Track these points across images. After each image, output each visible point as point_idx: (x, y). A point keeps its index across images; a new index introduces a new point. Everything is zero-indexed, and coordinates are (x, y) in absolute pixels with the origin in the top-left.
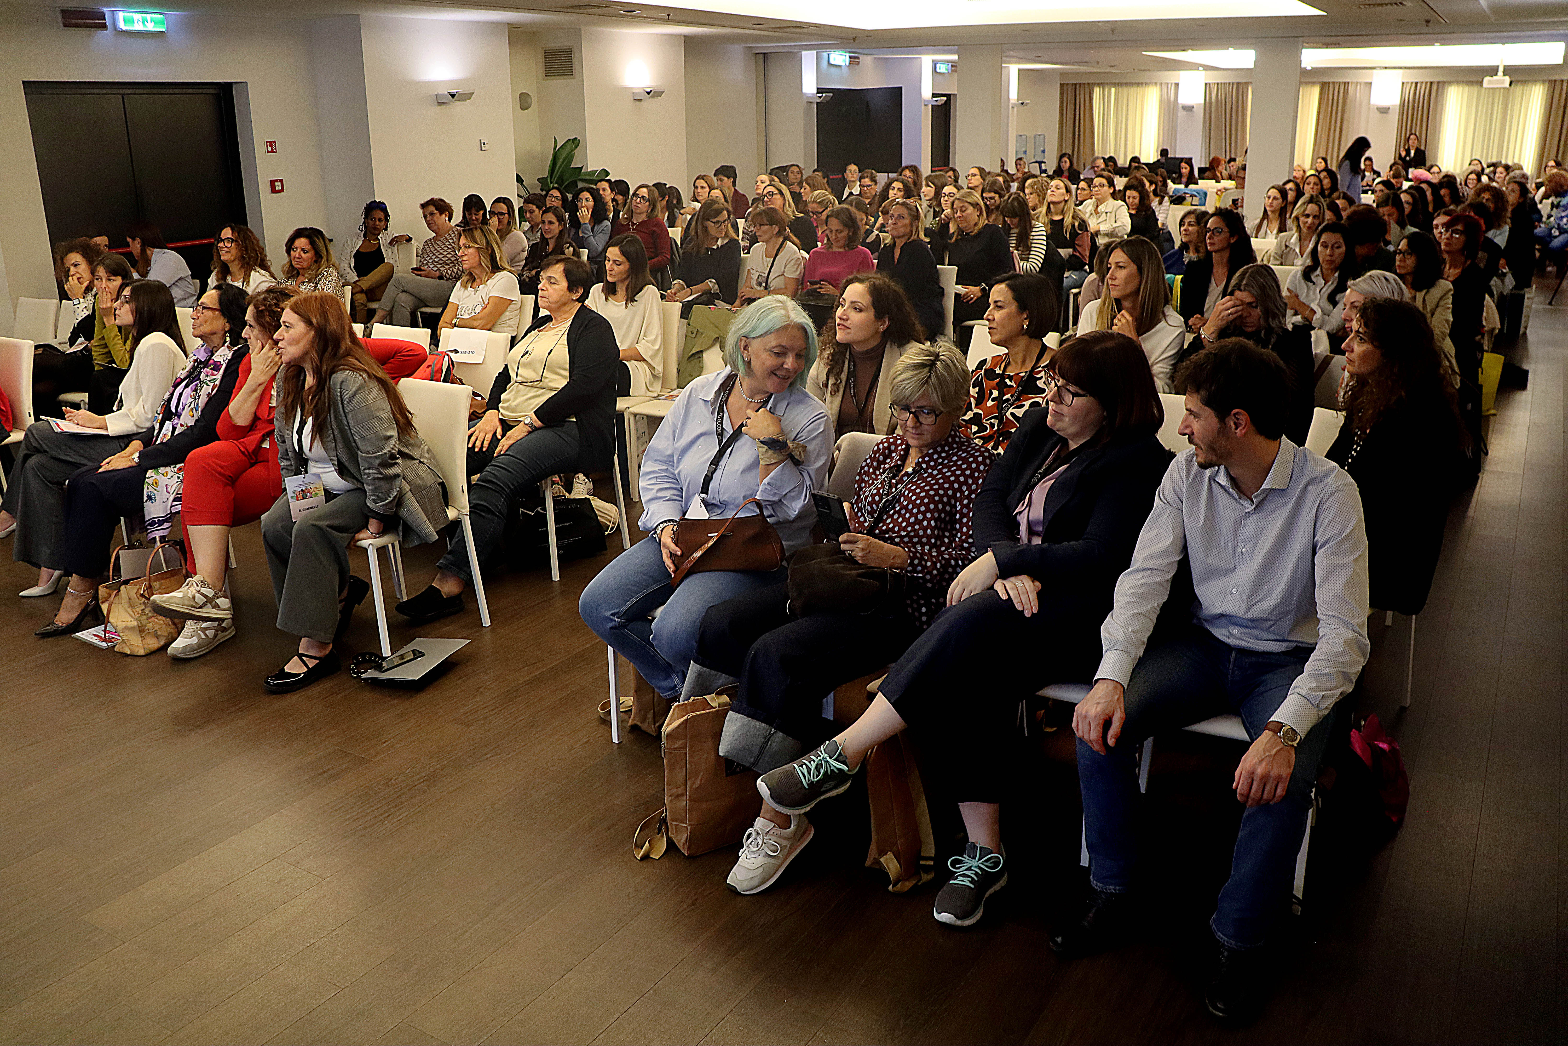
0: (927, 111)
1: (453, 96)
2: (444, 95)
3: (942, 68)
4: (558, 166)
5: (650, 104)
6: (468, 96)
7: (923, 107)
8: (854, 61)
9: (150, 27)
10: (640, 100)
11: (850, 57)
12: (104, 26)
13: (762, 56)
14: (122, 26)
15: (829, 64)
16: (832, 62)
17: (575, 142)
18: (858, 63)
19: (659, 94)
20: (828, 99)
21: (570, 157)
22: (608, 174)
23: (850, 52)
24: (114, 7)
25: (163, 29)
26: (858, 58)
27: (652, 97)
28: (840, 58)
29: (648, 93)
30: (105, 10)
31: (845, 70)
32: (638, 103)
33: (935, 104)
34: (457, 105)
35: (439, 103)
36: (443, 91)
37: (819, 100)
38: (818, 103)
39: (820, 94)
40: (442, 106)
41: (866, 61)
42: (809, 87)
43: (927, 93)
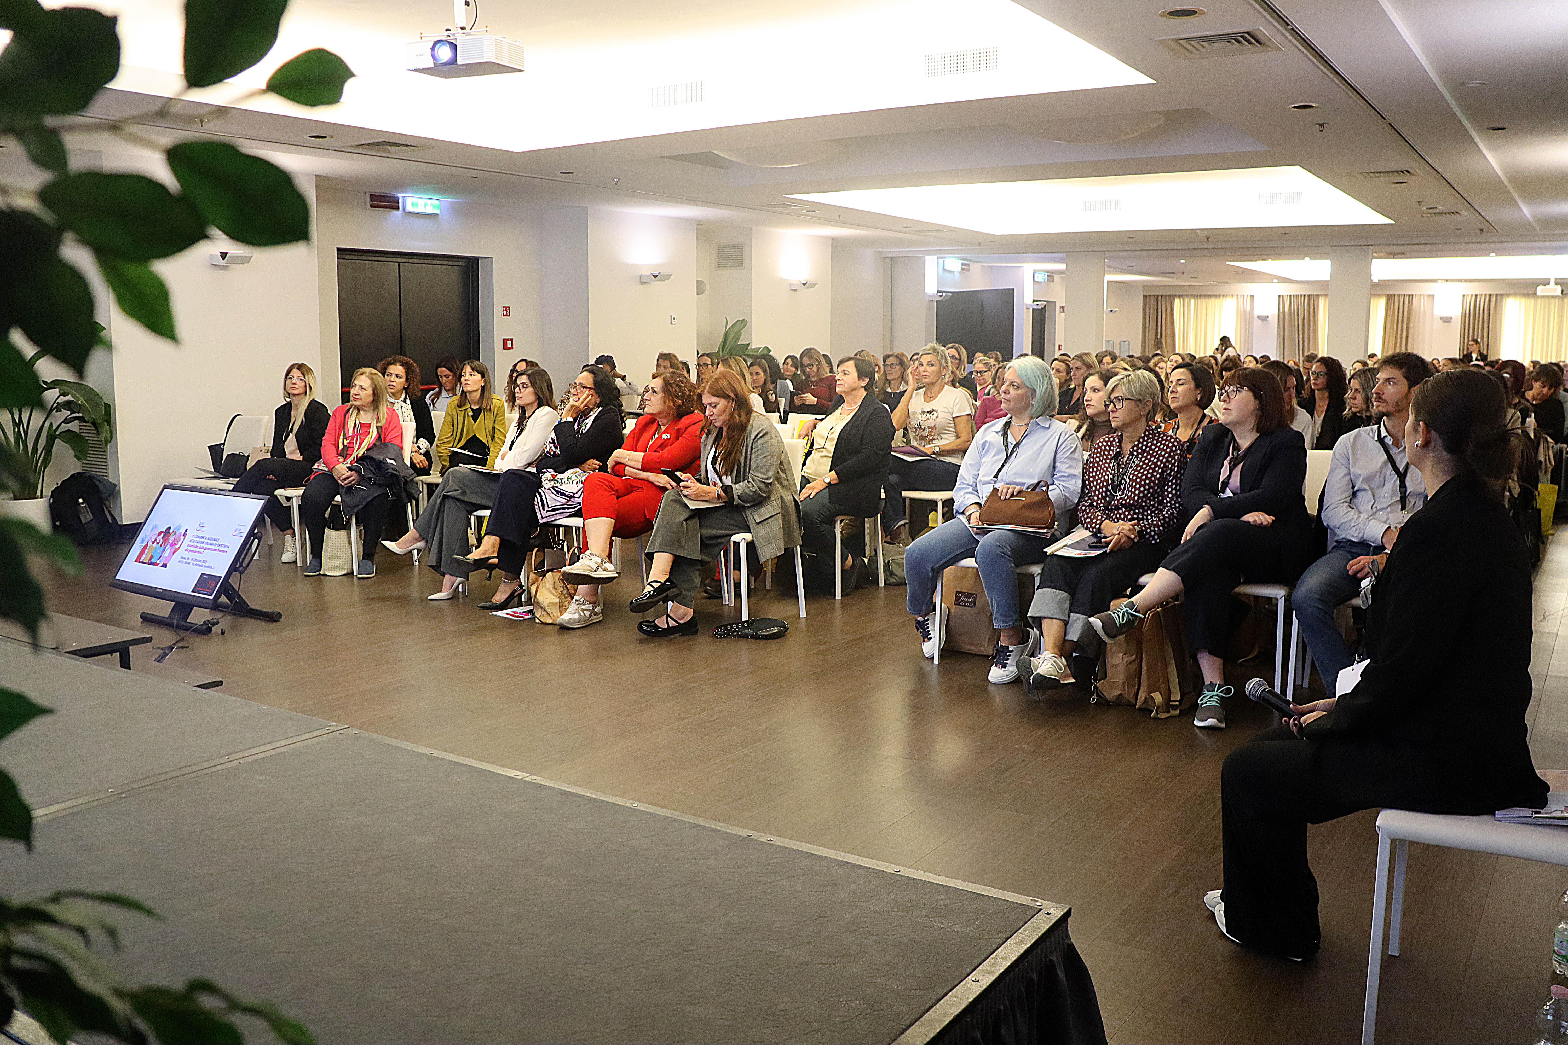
0: (1028, 313)
1: (655, 276)
2: (648, 276)
3: (1040, 278)
4: (728, 342)
5: (805, 293)
6: (667, 277)
7: (1025, 310)
8: (965, 268)
9: (430, 210)
10: (795, 290)
11: (963, 264)
12: (398, 208)
13: (890, 259)
14: (410, 208)
15: (944, 270)
16: (946, 268)
17: (743, 323)
18: (968, 270)
19: (813, 285)
20: (948, 298)
21: (738, 336)
22: (769, 350)
23: (961, 259)
24: (404, 193)
25: (438, 212)
26: (968, 265)
27: (807, 288)
28: (954, 264)
29: (804, 284)
30: (399, 195)
31: (957, 275)
32: (793, 292)
33: (1035, 307)
34: (657, 285)
35: (643, 283)
36: (648, 273)
37: (939, 299)
38: (937, 301)
39: (941, 294)
40: (645, 285)
41: (976, 268)
42: (931, 288)
43: (1028, 299)
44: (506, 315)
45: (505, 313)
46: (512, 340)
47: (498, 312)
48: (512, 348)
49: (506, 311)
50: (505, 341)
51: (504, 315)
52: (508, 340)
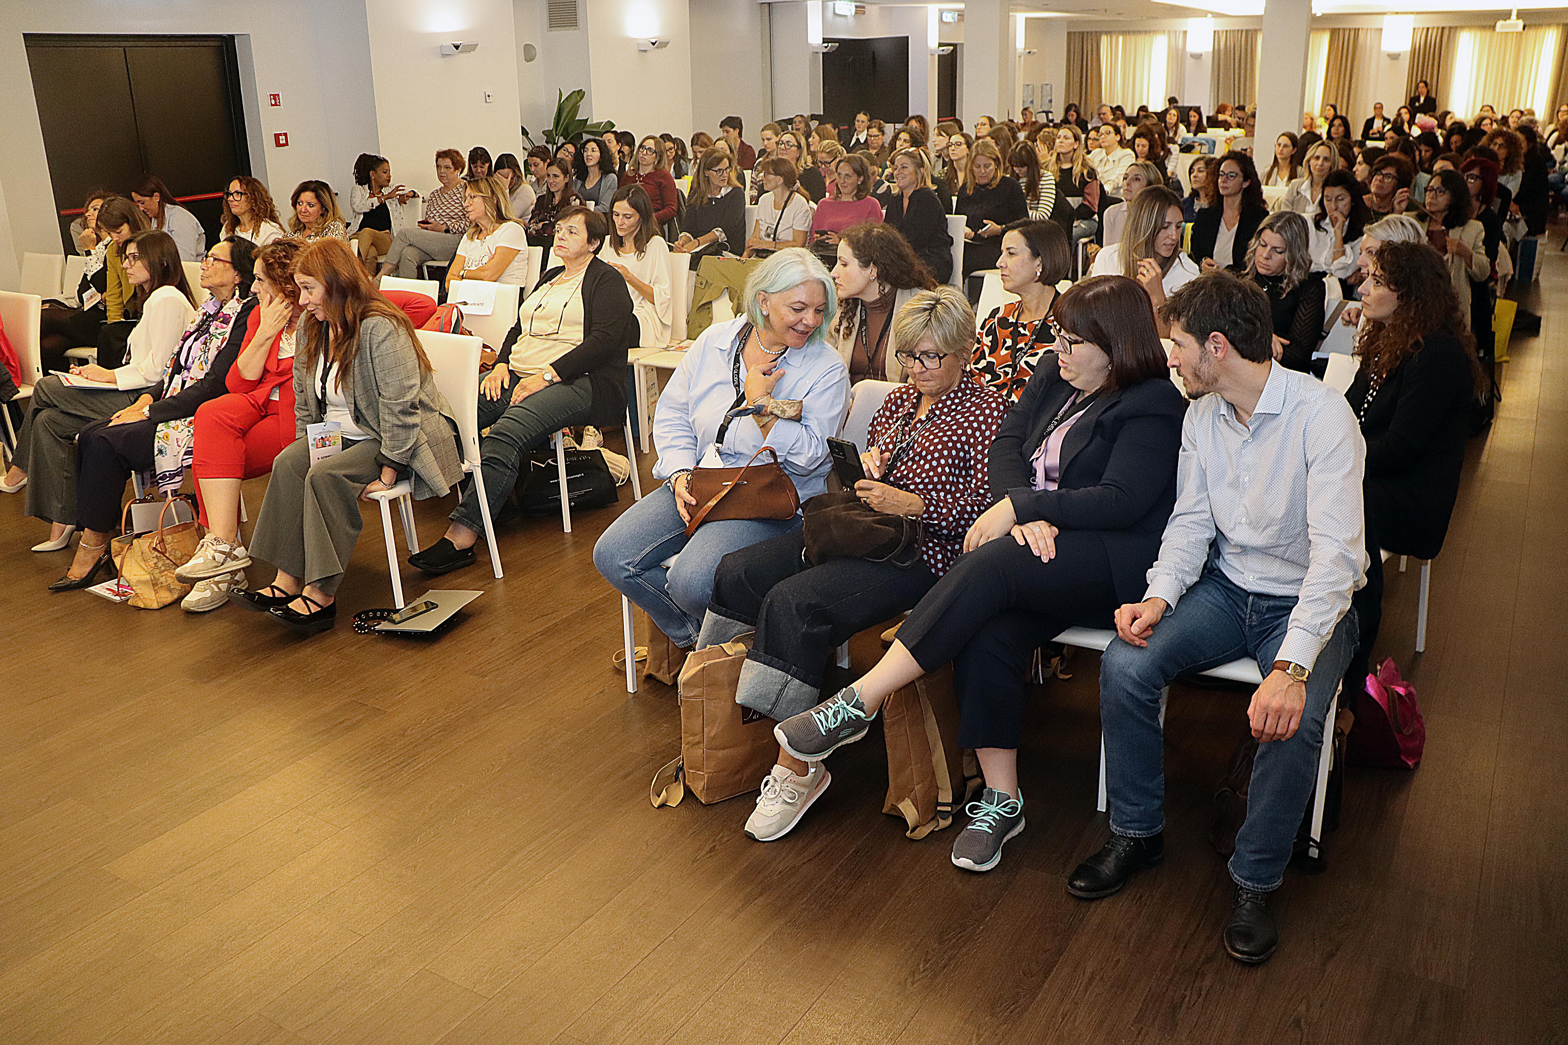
0: (933, 60)
1: (457, 47)
2: (449, 46)
3: (948, 18)
4: (562, 118)
5: (655, 54)
6: (472, 48)
7: (929, 56)
8: (860, 10)
10: (645, 51)
11: (856, 7)
13: (767, 5)
15: (835, 14)
16: (837, 12)
17: (580, 94)
18: (864, 13)
19: (664, 45)
20: (833, 49)
21: (575, 109)
22: (613, 126)
23: (856, 2)
26: (864, 7)
27: (657, 48)
28: (845, 7)
29: (653, 44)
31: (851, 20)
32: (644, 54)
33: (941, 53)
34: (461, 58)
35: (444, 56)
36: (449, 42)
37: (825, 50)
38: (823, 53)
39: (826, 45)
40: (448, 59)
41: (872, 10)
42: (815, 37)
43: (933, 42)
44: (276, 105)
45: (273, 102)
46: (285, 135)
47: (264, 101)
48: (287, 144)
49: (275, 99)
50: (277, 136)
51: (272, 105)
52: (280, 134)
